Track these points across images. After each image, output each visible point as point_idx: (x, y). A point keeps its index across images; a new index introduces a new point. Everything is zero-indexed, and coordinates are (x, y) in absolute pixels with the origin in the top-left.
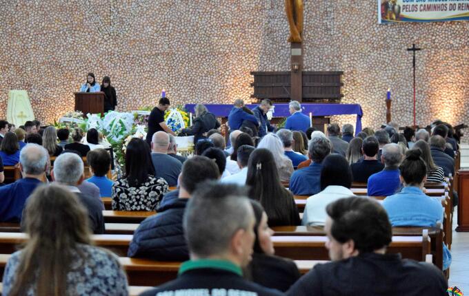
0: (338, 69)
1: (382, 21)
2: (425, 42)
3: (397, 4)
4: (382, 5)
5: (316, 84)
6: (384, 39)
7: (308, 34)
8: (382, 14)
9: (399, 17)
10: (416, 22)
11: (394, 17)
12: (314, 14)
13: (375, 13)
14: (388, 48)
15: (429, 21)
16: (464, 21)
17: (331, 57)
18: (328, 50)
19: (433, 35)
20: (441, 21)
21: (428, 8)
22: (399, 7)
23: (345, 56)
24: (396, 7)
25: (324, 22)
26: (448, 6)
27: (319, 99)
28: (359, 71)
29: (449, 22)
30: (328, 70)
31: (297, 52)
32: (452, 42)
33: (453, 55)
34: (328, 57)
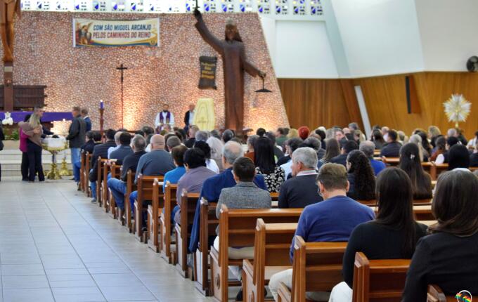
0: (41, 84)
1: (77, 45)
2: (111, 63)
3: (89, 31)
4: (77, 32)
5: (24, 96)
6: (78, 60)
7: (16, 55)
8: (77, 40)
9: (91, 42)
10: (103, 46)
11: (86, 42)
12: (20, 38)
13: (70, 38)
14: (81, 67)
15: (114, 46)
16: (143, 46)
17: (34, 74)
18: (32, 68)
19: (117, 57)
20: (125, 46)
21: (114, 35)
22: (91, 34)
23: (46, 73)
24: (88, 34)
25: (29, 45)
26: (130, 34)
27: (25, 108)
28: (58, 85)
29: (131, 47)
30: (32, 84)
31: (9, 69)
32: (133, 63)
33: (134, 73)
34: (32, 74)
